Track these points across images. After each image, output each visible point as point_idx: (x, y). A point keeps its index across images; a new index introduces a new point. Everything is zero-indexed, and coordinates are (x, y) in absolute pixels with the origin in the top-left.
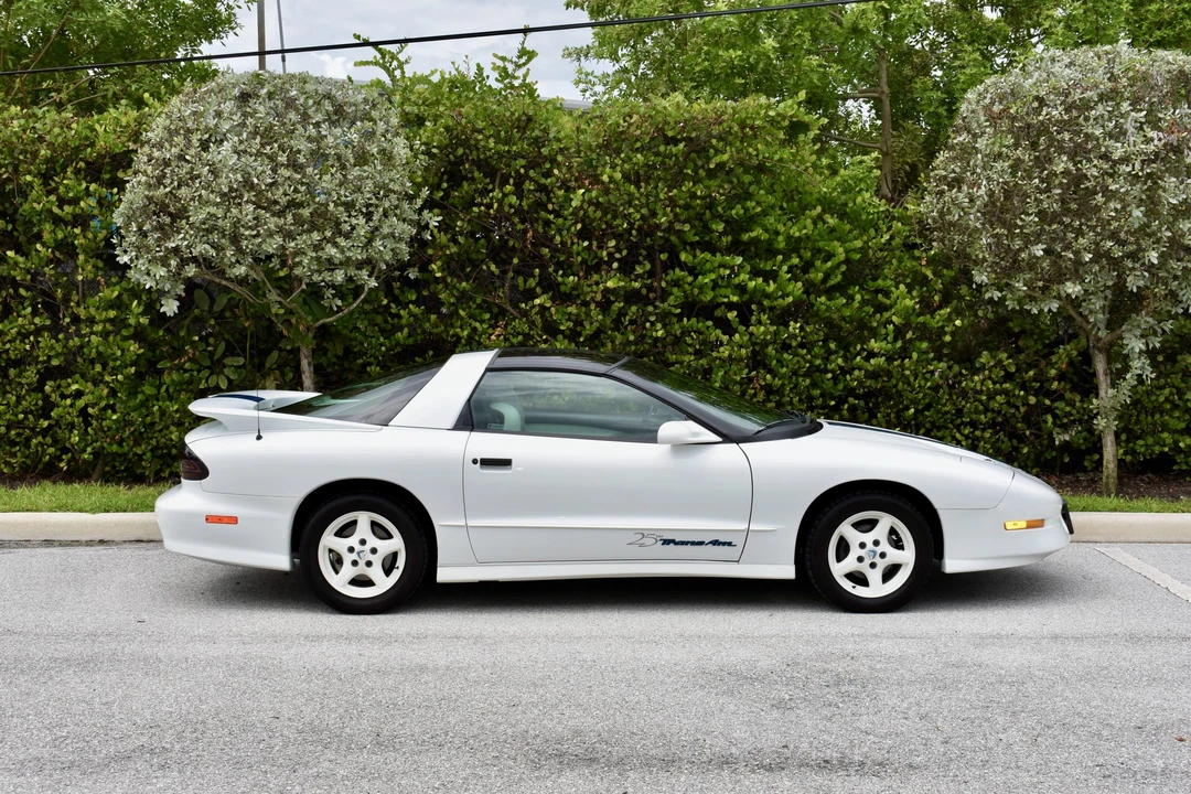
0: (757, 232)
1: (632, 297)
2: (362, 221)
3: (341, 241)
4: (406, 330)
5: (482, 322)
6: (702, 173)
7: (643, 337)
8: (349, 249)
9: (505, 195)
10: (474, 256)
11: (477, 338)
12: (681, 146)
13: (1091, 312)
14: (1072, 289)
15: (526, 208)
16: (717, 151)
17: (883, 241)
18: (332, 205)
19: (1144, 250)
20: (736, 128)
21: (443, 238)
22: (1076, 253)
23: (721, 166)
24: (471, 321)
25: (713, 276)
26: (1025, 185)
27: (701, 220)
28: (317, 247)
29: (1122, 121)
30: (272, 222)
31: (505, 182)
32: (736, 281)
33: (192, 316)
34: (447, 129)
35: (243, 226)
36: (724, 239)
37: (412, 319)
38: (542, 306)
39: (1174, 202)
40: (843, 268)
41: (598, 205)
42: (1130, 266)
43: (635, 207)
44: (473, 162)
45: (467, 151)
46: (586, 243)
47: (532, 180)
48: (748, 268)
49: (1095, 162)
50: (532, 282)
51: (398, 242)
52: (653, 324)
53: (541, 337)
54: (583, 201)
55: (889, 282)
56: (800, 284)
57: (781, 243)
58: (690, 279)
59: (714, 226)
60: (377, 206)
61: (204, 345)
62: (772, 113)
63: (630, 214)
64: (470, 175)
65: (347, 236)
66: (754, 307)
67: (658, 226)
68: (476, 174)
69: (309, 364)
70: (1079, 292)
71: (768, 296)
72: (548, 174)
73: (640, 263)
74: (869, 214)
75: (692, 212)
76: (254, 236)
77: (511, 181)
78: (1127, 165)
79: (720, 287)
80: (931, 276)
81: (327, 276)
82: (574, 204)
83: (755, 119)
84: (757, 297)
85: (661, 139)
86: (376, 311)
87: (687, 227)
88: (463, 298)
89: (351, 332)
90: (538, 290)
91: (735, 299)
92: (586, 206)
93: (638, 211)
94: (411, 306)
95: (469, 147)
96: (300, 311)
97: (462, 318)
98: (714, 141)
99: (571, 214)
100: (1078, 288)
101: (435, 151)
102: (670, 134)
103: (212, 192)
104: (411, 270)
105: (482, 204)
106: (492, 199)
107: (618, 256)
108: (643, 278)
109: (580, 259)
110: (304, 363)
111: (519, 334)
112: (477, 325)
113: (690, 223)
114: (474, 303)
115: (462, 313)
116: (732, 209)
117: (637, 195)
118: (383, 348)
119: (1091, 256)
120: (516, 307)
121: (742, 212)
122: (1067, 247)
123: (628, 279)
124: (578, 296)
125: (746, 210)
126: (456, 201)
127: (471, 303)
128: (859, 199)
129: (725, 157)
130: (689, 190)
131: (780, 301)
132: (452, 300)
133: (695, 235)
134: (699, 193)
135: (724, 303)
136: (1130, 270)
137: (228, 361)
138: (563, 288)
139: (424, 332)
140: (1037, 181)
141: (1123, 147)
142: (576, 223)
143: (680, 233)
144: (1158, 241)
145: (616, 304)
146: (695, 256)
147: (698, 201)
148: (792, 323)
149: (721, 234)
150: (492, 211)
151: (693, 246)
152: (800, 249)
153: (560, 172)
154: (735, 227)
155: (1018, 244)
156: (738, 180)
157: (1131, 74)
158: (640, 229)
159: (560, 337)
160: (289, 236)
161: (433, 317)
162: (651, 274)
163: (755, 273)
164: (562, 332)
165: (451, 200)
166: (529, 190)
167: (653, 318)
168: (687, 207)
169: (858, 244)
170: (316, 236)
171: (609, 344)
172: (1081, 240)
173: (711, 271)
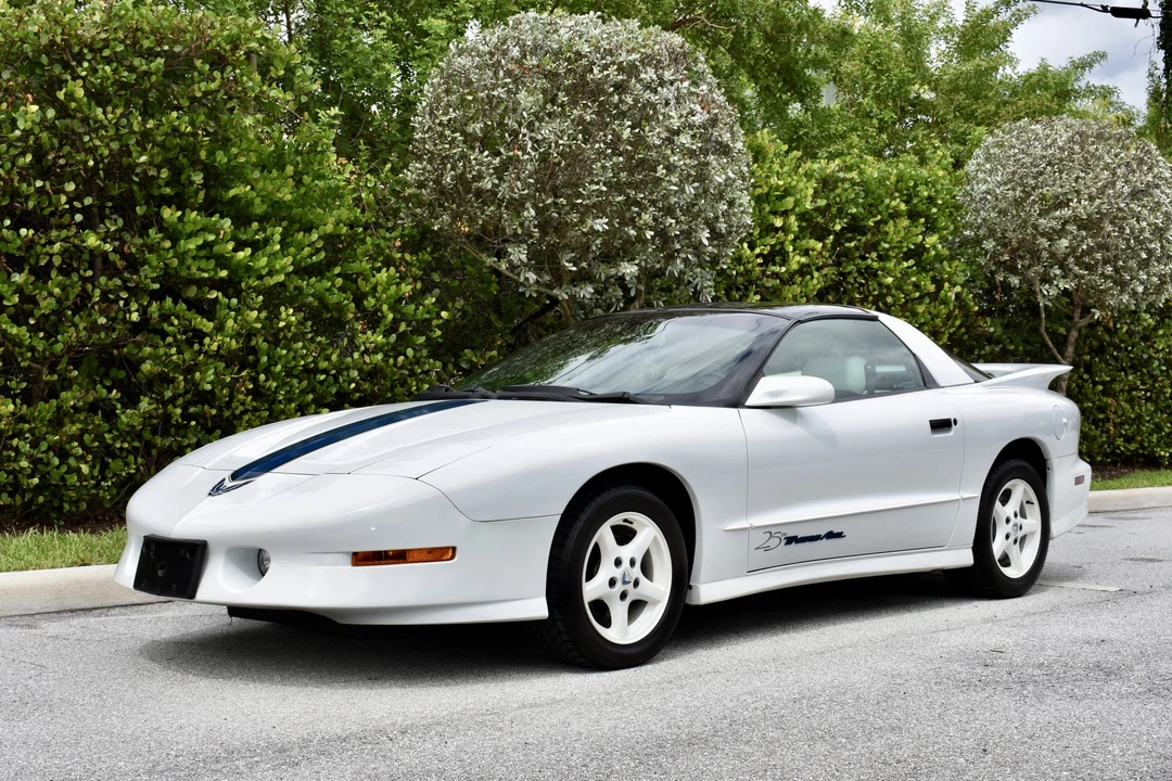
12: (161, 61)
16: (203, 76)
20: (226, 48)
22: (638, 229)
25: (198, 242)
26: (589, 150)
36: (200, 195)
41: (51, 128)
43: (102, 138)
46: (39, 183)
52: (126, 303)
54: (35, 123)
55: (365, 265)
58: (168, 244)
59: (192, 177)
63: (96, 148)
82: (21, 124)
85: (135, 49)
87: (165, 173)
91: (223, 274)
92: (38, 130)
93: (106, 145)
98: (198, 62)
102: (145, 43)
107: (80, 204)
109: (31, 204)
116: (215, 155)
119: (652, 233)
121: (225, 159)
125: (229, 159)
129: (214, 86)
131: (266, 280)
134: (183, 129)
140: (601, 146)
142: (23, 154)
147: (180, 140)
148: (282, 309)
155: (575, 217)
158: (108, 170)
167: (125, 295)
172: (643, 216)
173: (194, 235)
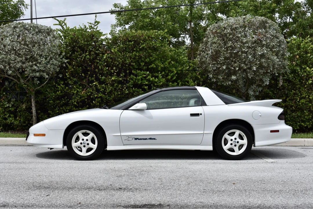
0: (153, 65)
1: (120, 82)
2: (44, 59)
3: (38, 65)
4: (60, 91)
5: (80, 89)
6: (138, 49)
7: (123, 93)
8: (40, 67)
9: (86, 55)
10: (78, 72)
11: (78, 93)
12: (133, 42)
13: (239, 85)
14: (234, 77)
15: (92, 59)
16: (142, 44)
17: (187, 68)
18: (35, 55)
19: (252, 67)
20: (147, 38)
21: (70, 67)
22: (234, 68)
23: (143, 47)
24: (77, 89)
25: (141, 77)
26: (220, 50)
27: (138, 62)
28: (32, 66)
29: (246, 33)
30: (19, 59)
31: (86, 52)
32: (147, 78)
33: (4, 88)
34: (71, 38)
35: (11, 60)
36: (144, 67)
37: (62, 88)
38: (95, 85)
39: (260, 54)
40: (177, 75)
41: (111, 58)
42: (249, 71)
43: (120, 58)
44: (78, 47)
45: (76, 44)
46: (107, 68)
47: (93, 51)
48: (151, 75)
49: (239, 43)
50: (93, 79)
51: (55, 66)
52: (125, 89)
53: (95, 93)
54: (107, 57)
55: (189, 79)
56: (164, 79)
57: (160, 68)
58: (135, 78)
59: (141, 64)
60: (48, 56)
61: (6, 95)
62: (156, 34)
63: (119, 60)
64: (77, 50)
65: (40, 63)
66: (152, 85)
67: (126, 64)
68: (79, 50)
69: (34, 100)
70: (235, 78)
71: (156, 82)
72: (98, 50)
73: (122, 73)
74: (183, 61)
75: (136, 60)
76: (13, 63)
77: (88, 52)
78: (247, 44)
79: (143, 80)
80: (200, 77)
81: (34, 74)
82: (104, 58)
83: (152, 35)
84: (153, 82)
85: (127, 41)
86: (52, 86)
87: (134, 64)
88: (75, 83)
89: (45, 92)
90: (94, 80)
91: (147, 83)
92: (107, 58)
93: (121, 60)
94: (61, 85)
95: (77, 43)
96: (30, 85)
97: (75, 88)
98: (141, 41)
99: (104, 60)
100: (235, 77)
101: (67, 44)
102: (130, 39)
103: (3, 51)
104: (60, 75)
105: (80, 58)
106: (83, 56)
107: (116, 71)
108: (122, 77)
109: (106, 72)
110: (32, 100)
111: (89, 92)
112: (79, 90)
113: (135, 63)
114: (78, 84)
115: (75, 87)
116: (146, 59)
117: (121, 55)
118: (54, 96)
119: (238, 68)
120: (89, 85)
121: (149, 60)
122: (232, 66)
123: (118, 78)
124: (105, 82)
125: (150, 60)
126: (74, 57)
127: (77, 84)
128: (181, 57)
129: (144, 45)
130: (134, 54)
131: (159, 84)
132: (72, 83)
133: (137, 66)
134: (137, 55)
135: (144, 84)
136: (249, 72)
137: (12, 100)
138: (101, 80)
139: (65, 92)
140: (223, 49)
141: (246, 39)
142: (105, 63)
143: (132, 66)
144: (256, 64)
145: (115, 84)
146: (136, 72)
147: (137, 57)
149: (143, 66)
150: (82, 59)
151: (137, 69)
152: (165, 70)
153: (101, 49)
154: (147, 64)
155: (219, 66)
156: (148, 52)
157: (249, 21)
158: (122, 65)
159: (100, 93)
160: (24, 63)
161: (67, 88)
162: (125, 76)
163: (152, 76)
164: (101, 92)
165: (72, 57)
166: (93, 54)
167: (125, 88)
168: (134, 58)
169: (180, 69)
170: (31, 63)
171: (113, 95)
172: (235, 64)
173: (140, 75)
